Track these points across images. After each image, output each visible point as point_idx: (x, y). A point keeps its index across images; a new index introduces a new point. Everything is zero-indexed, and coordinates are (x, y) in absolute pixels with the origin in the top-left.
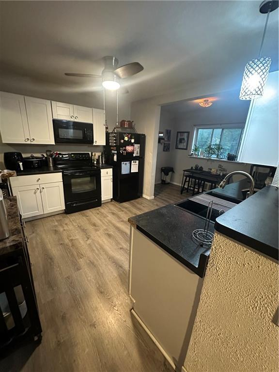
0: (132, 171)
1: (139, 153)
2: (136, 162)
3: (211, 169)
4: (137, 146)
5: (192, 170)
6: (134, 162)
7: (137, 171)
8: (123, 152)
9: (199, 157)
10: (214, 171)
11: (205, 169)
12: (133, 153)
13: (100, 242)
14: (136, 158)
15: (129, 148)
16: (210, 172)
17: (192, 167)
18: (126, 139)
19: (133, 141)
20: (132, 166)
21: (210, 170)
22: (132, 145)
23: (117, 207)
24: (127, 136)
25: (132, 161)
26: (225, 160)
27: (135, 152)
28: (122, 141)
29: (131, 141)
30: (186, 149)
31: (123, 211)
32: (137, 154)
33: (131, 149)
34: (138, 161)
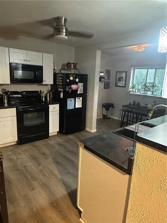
6: (78, 99)
7: (81, 107)
9: (136, 93)
10: (149, 106)
14: (80, 95)
17: (130, 103)
19: (77, 80)
23: (63, 139)
24: (72, 76)
27: (79, 90)
28: (68, 81)
33: (76, 88)
34: (82, 98)
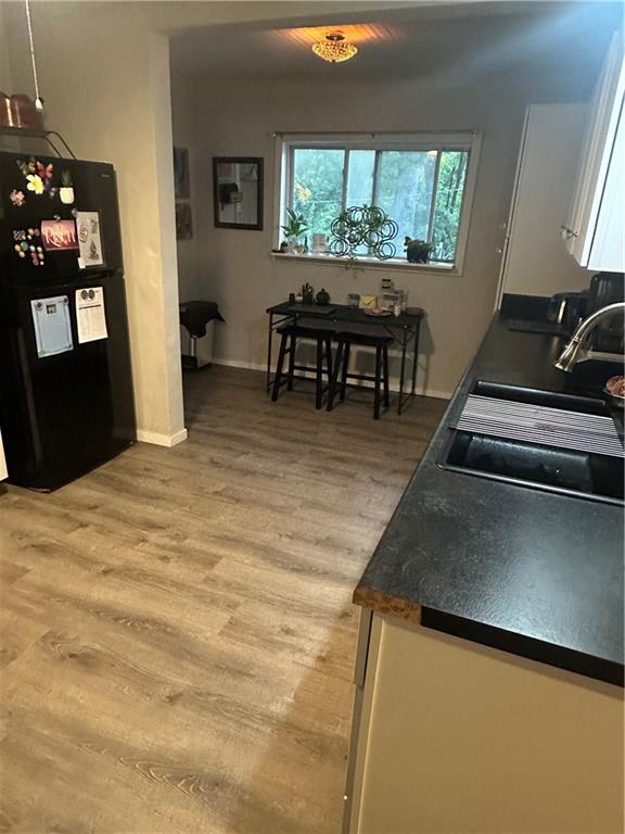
0: (82, 340)
1: (99, 252)
2: (92, 295)
3: (357, 298)
4: (87, 220)
5: (294, 308)
6: (84, 296)
7: (106, 336)
8: (28, 252)
9: (310, 254)
10: (367, 303)
11: (339, 299)
12: (74, 254)
13: (55, 707)
14: (90, 278)
15: (56, 232)
16: (356, 308)
17: (292, 296)
18: (36, 185)
19: (67, 195)
20: (79, 313)
21: (354, 302)
22: (65, 213)
23: (46, 514)
24: (37, 172)
25: (78, 293)
26: (400, 261)
27: (84, 249)
28: (18, 197)
29: (57, 193)
30: (258, 227)
31: (83, 525)
32: (94, 256)
33: (65, 237)
34: (101, 289)
